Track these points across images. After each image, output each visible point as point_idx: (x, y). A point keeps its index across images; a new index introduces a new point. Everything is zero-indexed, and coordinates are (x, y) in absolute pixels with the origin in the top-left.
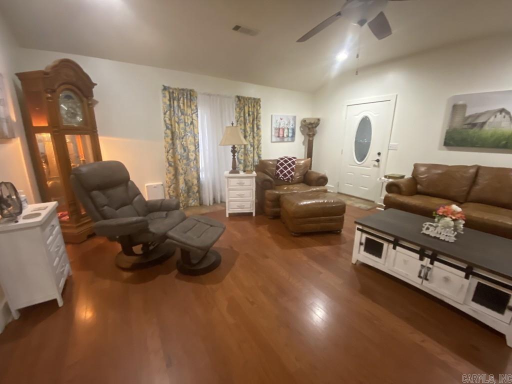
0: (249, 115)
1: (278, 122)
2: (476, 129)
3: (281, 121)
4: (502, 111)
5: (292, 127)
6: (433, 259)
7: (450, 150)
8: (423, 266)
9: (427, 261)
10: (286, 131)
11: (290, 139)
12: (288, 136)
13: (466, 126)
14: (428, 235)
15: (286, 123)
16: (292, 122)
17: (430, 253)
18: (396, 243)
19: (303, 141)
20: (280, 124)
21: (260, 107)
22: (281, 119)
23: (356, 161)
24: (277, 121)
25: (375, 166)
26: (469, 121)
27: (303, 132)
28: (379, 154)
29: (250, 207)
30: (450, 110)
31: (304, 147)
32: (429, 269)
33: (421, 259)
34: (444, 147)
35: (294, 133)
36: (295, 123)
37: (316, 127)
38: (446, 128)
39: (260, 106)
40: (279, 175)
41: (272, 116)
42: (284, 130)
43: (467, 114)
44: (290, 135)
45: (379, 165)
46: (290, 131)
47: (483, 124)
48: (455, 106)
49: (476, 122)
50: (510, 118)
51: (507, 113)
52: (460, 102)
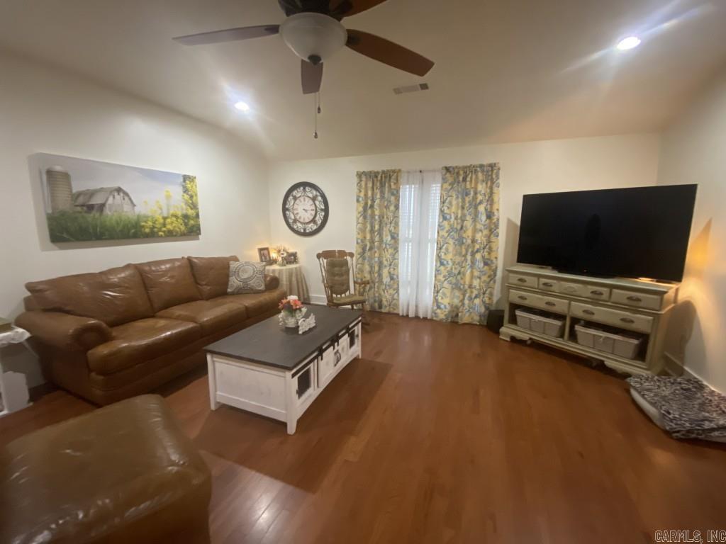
6: (338, 339)
7: (61, 248)
18: (321, 353)
33: (334, 349)
34: (53, 246)
38: (44, 210)
47: (102, 207)
48: (50, 173)
49: (91, 203)
50: (130, 199)
51: (126, 194)
52: (58, 168)
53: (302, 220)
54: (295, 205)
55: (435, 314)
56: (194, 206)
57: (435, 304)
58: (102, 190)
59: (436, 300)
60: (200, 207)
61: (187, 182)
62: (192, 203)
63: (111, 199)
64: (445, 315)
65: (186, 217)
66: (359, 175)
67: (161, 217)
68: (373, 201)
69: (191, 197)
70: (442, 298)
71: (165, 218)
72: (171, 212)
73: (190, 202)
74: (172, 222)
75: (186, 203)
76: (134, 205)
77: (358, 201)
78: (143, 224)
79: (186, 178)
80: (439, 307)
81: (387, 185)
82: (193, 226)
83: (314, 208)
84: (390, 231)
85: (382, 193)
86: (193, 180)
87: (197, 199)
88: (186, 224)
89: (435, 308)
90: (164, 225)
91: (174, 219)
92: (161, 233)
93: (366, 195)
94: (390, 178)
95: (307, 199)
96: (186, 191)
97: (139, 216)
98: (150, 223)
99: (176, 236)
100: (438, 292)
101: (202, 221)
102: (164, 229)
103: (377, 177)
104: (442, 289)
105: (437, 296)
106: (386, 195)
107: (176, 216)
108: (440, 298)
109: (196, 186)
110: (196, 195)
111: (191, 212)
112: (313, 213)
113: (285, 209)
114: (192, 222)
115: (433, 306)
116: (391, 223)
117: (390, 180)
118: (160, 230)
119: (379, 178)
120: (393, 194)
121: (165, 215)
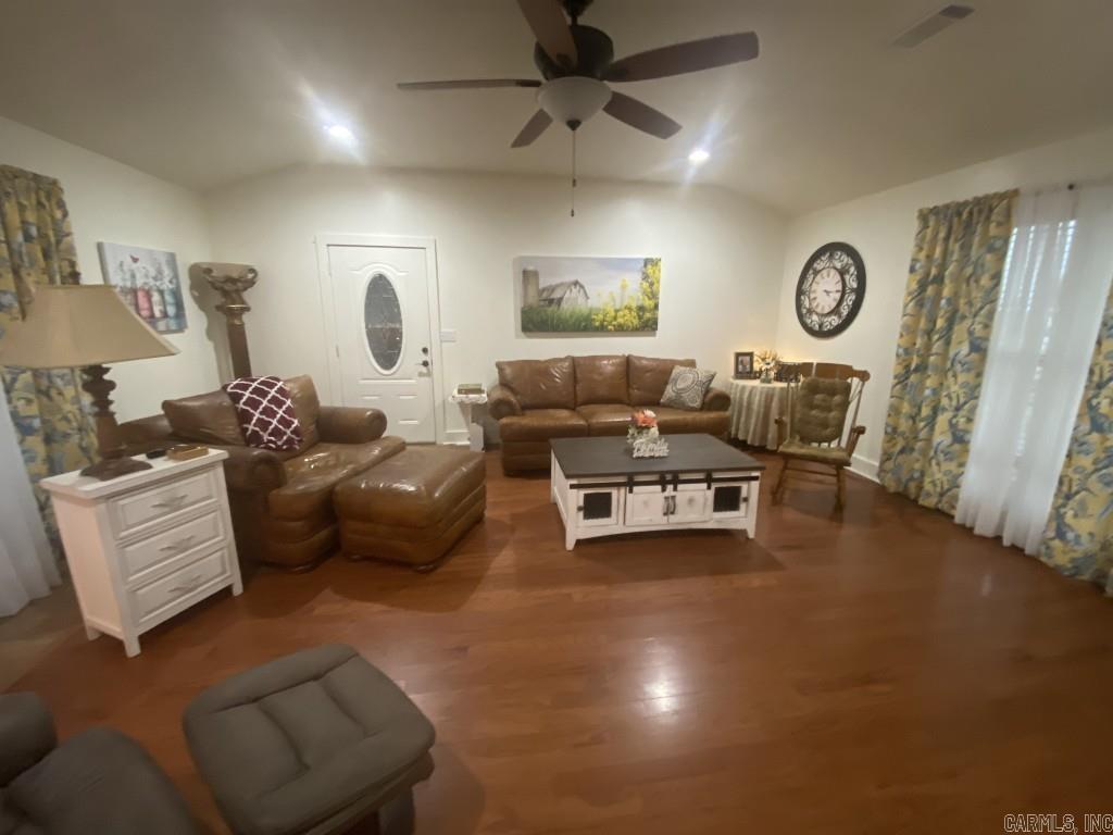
0: (28, 238)
1: (125, 268)
2: (554, 307)
3: (134, 266)
4: (576, 283)
5: (171, 286)
6: (676, 482)
7: (529, 337)
8: (666, 498)
9: (670, 487)
10: (156, 297)
11: (173, 324)
12: (165, 315)
13: (542, 303)
14: (642, 458)
15: (153, 272)
16: (167, 272)
17: (669, 477)
18: (631, 484)
19: (205, 325)
20: (133, 276)
21: (65, 215)
22: (135, 260)
23: (378, 368)
24: (121, 265)
25: (421, 374)
26: (545, 295)
27: (201, 302)
28: (425, 351)
29: (219, 570)
30: (521, 276)
31: (210, 345)
32: (673, 497)
33: (664, 490)
34: (522, 334)
35: (179, 305)
36: (176, 276)
37: (245, 289)
38: (520, 305)
39: (61, 205)
40: (261, 437)
41: (100, 247)
42: (148, 295)
43: (541, 286)
44: (171, 310)
45: (428, 370)
46: (169, 298)
47: (560, 300)
48: (525, 273)
49: (552, 297)
50: (585, 292)
51: (582, 287)
52: (531, 268)
53: (819, 310)
54: (814, 284)
55: (1048, 548)
56: (654, 296)
57: (1054, 525)
58: (562, 284)
59: (1057, 515)
60: (661, 296)
61: (649, 267)
62: (652, 292)
63: (568, 292)
64: (1073, 560)
65: (641, 309)
66: (924, 217)
67: (612, 310)
68: (943, 267)
69: (652, 284)
70: (1076, 516)
71: (617, 311)
72: (625, 304)
73: (649, 290)
74: (624, 316)
75: (644, 293)
76: (588, 298)
77: (912, 270)
78: (593, 317)
79: (647, 262)
80: (1061, 535)
81: (979, 229)
82: (649, 320)
83: (840, 287)
84: (971, 333)
85: (966, 248)
86: (657, 264)
87: (658, 288)
88: (640, 318)
89: (1051, 534)
90: (615, 318)
91: (627, 311)
92: (610, 327)
93: (929, 257)
94: (991, 210)
95: (833, 272)
96: (646, 277)
97: (591, 309)
98: (601, 317)
99: (627, 330)
100: (1068, 497)
101: (661, 314)
102: (614, 323)
103: (959, 214)
104: (1083, 493)
105: (1064, 506)
106: (974, 253)
107: (630, 309)
108: (1070, 513)
109: (659, 271)
110: (658, 282)
111: (648, 303)
112: (838, 296)
113: (800, 292)
114: (648, 315)
115: (1047, 526)
116: (975, 316)
117: (988, 218)
118: (610, 323)
119: (965, 215)
120: (991, 249)
121: (618, 307)
